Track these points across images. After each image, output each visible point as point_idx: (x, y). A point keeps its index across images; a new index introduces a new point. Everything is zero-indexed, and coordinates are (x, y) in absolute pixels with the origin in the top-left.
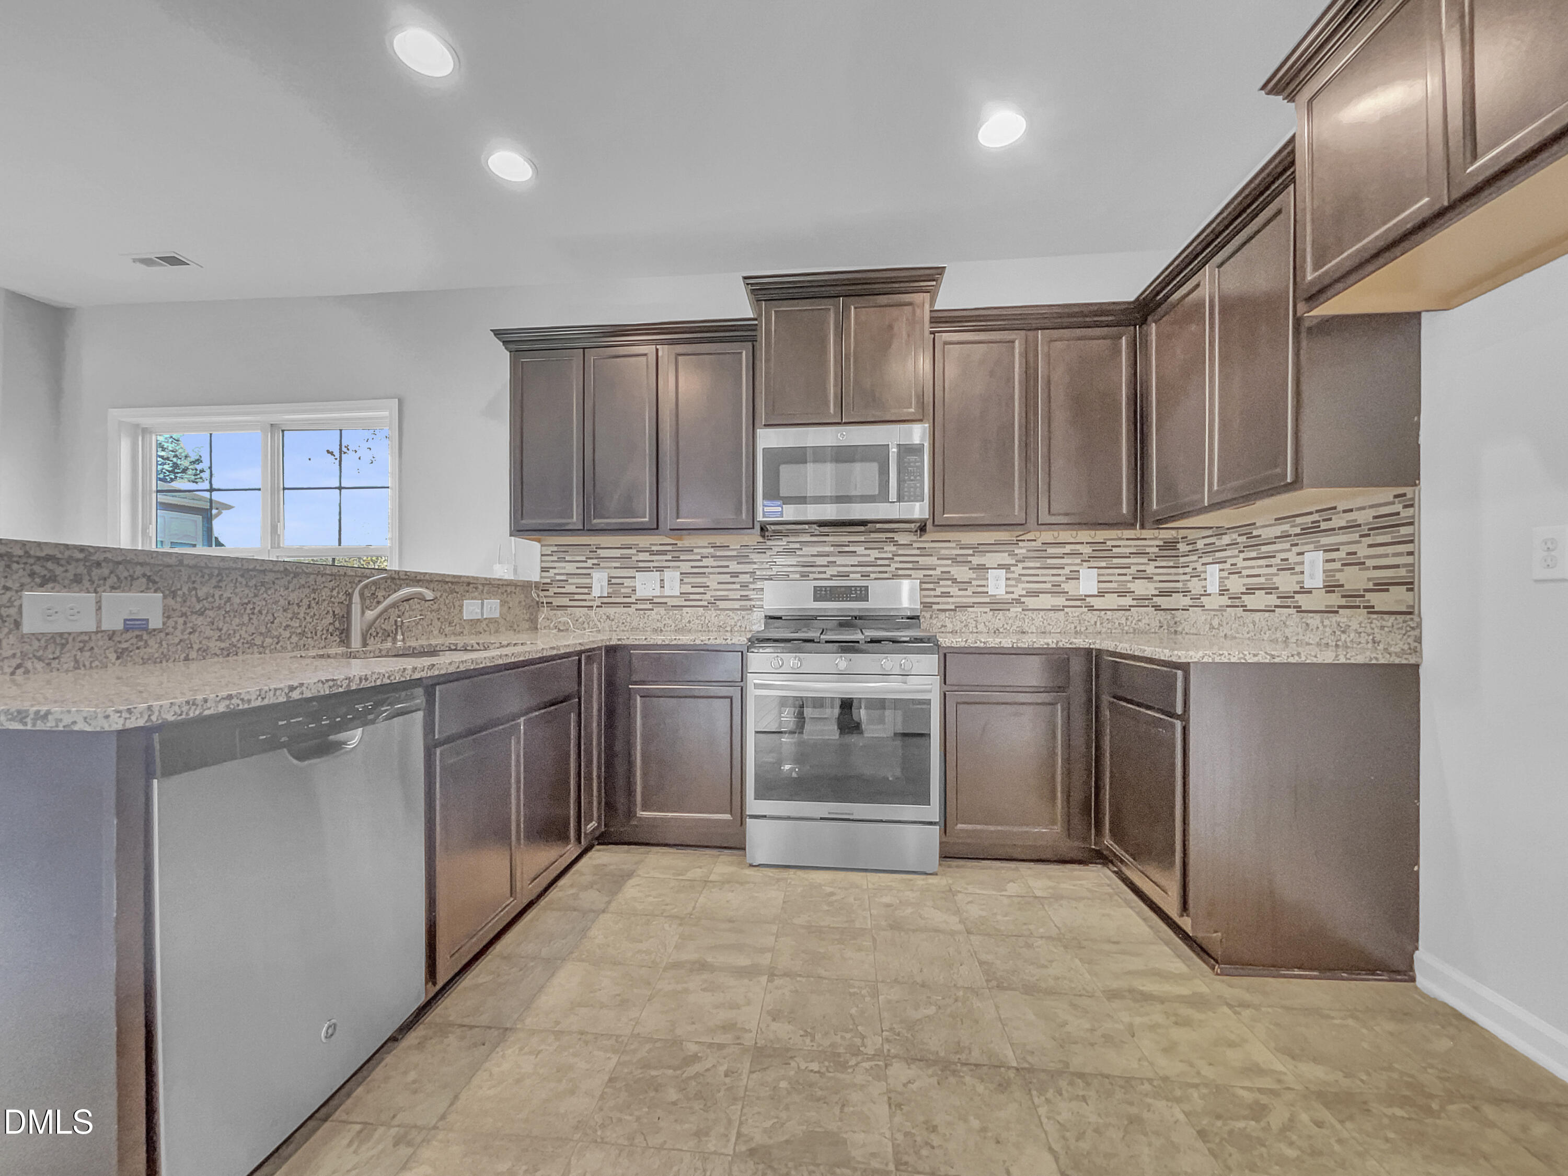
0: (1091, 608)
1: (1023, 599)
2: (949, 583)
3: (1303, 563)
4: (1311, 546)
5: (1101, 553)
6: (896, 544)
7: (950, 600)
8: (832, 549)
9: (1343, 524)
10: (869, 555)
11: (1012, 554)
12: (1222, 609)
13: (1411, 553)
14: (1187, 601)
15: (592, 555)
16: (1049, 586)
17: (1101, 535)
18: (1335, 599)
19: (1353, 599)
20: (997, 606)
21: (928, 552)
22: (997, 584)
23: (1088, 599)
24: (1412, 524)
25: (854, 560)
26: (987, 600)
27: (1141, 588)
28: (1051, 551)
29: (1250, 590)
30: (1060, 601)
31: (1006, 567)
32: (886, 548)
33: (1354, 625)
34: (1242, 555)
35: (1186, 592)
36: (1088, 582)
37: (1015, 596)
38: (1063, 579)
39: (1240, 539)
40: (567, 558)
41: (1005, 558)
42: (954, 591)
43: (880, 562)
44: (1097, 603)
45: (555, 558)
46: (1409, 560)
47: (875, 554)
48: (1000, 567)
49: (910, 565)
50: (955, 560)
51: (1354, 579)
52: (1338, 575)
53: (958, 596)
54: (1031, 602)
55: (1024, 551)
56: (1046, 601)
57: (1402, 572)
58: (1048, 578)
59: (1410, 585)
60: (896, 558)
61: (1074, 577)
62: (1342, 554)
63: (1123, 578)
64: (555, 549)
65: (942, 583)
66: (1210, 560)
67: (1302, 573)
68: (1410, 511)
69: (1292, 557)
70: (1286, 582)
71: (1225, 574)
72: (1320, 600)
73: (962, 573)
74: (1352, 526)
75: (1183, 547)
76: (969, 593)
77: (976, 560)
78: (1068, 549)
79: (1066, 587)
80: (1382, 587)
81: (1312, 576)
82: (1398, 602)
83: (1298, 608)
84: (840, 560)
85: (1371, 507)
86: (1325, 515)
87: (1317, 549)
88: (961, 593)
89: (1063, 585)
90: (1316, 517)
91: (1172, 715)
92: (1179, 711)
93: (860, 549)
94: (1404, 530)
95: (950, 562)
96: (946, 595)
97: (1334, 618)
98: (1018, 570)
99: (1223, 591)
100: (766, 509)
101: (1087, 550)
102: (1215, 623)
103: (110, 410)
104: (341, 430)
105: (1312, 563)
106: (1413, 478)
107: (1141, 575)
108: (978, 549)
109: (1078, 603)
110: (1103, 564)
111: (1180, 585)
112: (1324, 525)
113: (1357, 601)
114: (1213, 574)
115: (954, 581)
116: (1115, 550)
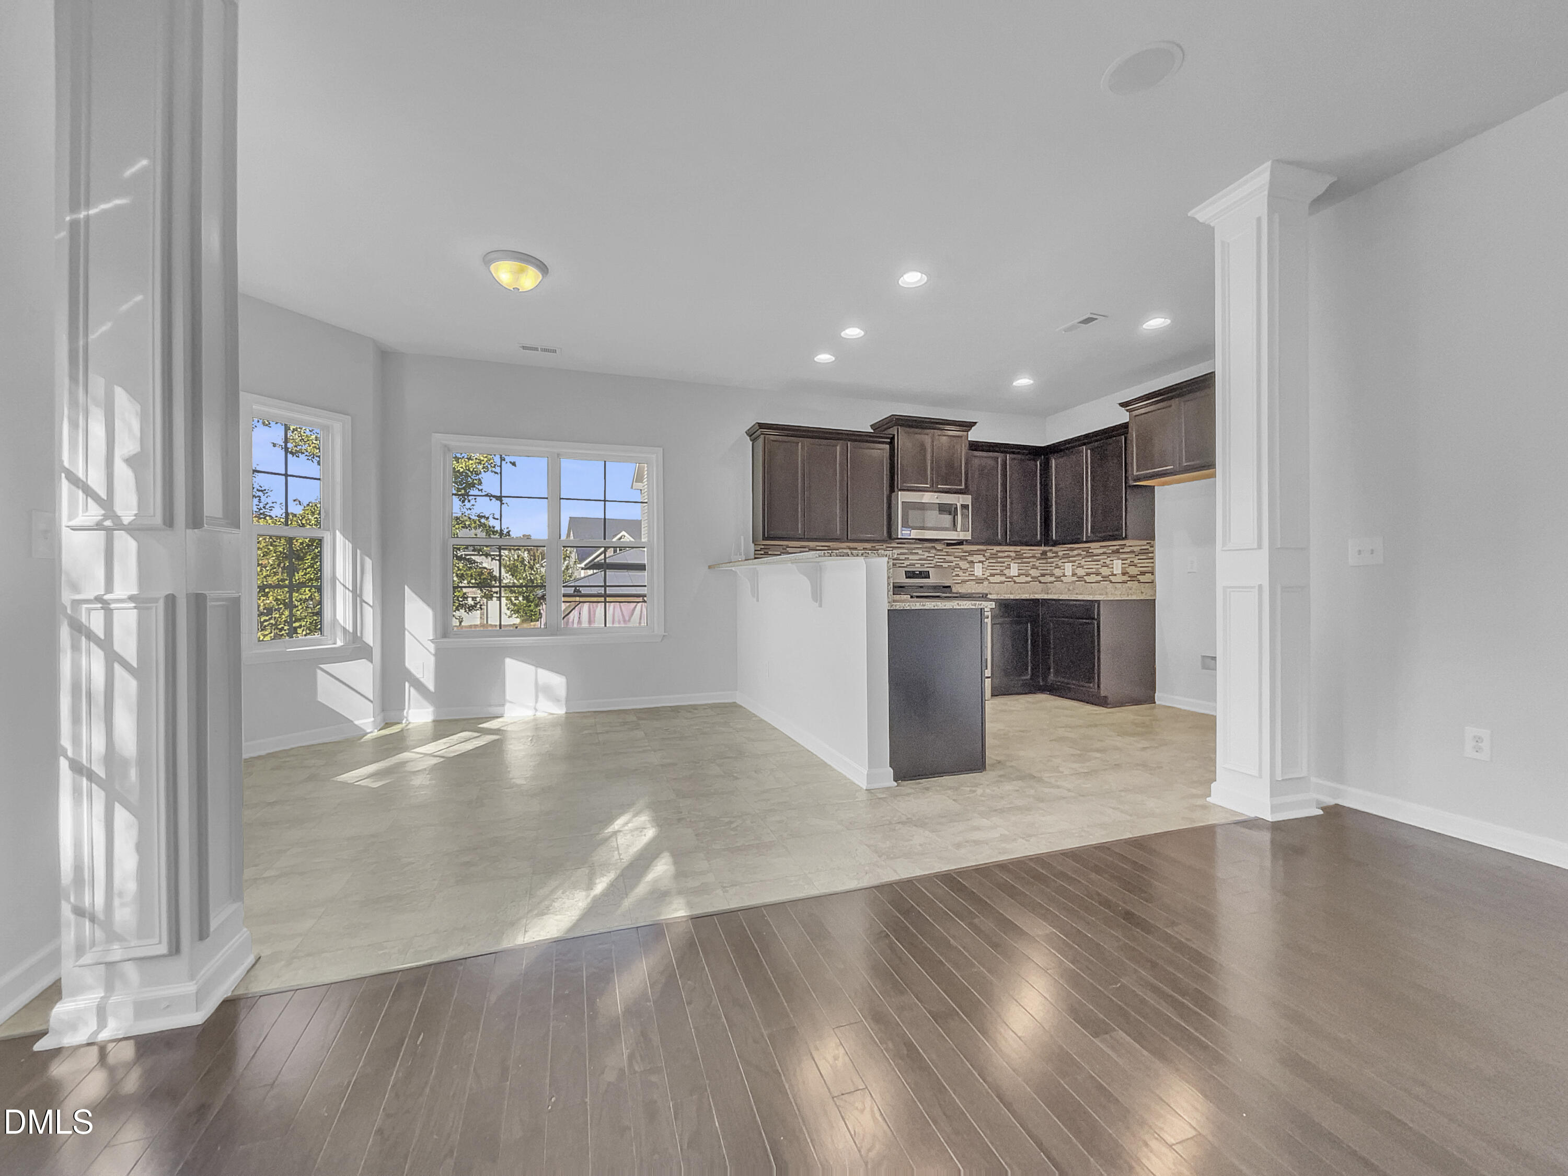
0: (1015, 582)
1: (988, 578)
2: (959, 569)
3: (1113, 564)
4: (1116, 558)
5: (1019, 556)
6: (936, 549)
7: (959, 578)
8: (907, 551)
9: (1129, 551)
10: (924, 555)
11: (984, 556)
12: (1074, 582)
13: (1153, 563)
14: (1053, 579)
15: (784, 551)
16: (998, 571)
17: (1018, 548)
18: (1126, 578)
19: (1133, 578)
20: (979, 581)
21: (949, 554)
22: (978, 571)
23: (1014, 578)
24: (1152, 553)
25: (917, 557)
26: (974, 578)
27: (1034, 573)
28: (1000, 554)
29: (1088, 574)
30: (1003, 579)
31: (981, 562)
32: (931, 551)
33: (1134, 587)
34: (1084, 560)
35: (1052, 575)
36: (1014, 570)
37: (985, 576)
38: (1004, 568)
39: (1082, 553)
40: (769, 553)
41: (981, 558)
42: (961, 573)
43: (929, 558)
44: (1017, 579)
45: (763, 553)
46: (1152, 565)
47: (927, 554)
48: (980, 562)
49: (942, 560)
50: (961, 558)
51: (1133, 571)
52: (1127, 569)
53: (964, 576)
54: (992, 579)
55: (989, 554)
56: (998, 579)
57: (1150, 569)
58: (998, 567)
59: (1153, 574)
60: (936, 557)
61: (1009, 567)
62: (1128, 561)
63: (1027, 568)
64: (763, 547)
65: (956, 569)
66: (1066, 561)
67: (1113, 568)
68: (1152, 549)
69: (1108, 562)
70: (1105, 571)
71: (1075, 567)
72: (1120, 578)
73: (964, 564)
74: (1132, 552)
75: (1050, 554)
76: (967, 574)
77: (970, 558)
78: (1006, 554)
79: (1006, 572)
80: (1143, 573)
81: (1117, 570)
82: (1148, 579)
83: (1111, 582)
84: (911, 557)
85: (1139, 546)
86: (1123, 547)
87: (1118, 559)
88: (964, 575)
89: (1004, 571)
90: (1118, 547)
91: (1093, 619)
92: (1096, 617)
93: (920, 552)
94: (1150, 555)
95: (959, 559)
96: (958, 575)
97: (1127, 585)
98: (986, 563)
99: (1074, 575)
100: (903, 532)
101: (1013, 554)
102: (1071, 588)
103: (433, 434)
104: (605, 462)
105: (1117, 564)
106: (1153, 538)
107: (1034, 567)
108: (971, 553)
109: (1010, 580)
110: (1020, 562)
111: (1049, 571)
112: (1121, 551)
113: (1134, 579)
114: (1068, 568)
115: (961, 569)
116: (1024, 555)
